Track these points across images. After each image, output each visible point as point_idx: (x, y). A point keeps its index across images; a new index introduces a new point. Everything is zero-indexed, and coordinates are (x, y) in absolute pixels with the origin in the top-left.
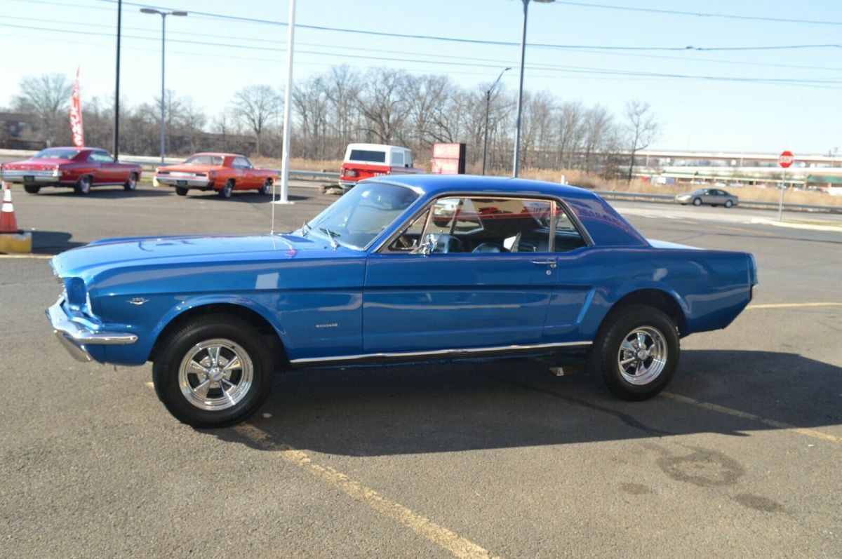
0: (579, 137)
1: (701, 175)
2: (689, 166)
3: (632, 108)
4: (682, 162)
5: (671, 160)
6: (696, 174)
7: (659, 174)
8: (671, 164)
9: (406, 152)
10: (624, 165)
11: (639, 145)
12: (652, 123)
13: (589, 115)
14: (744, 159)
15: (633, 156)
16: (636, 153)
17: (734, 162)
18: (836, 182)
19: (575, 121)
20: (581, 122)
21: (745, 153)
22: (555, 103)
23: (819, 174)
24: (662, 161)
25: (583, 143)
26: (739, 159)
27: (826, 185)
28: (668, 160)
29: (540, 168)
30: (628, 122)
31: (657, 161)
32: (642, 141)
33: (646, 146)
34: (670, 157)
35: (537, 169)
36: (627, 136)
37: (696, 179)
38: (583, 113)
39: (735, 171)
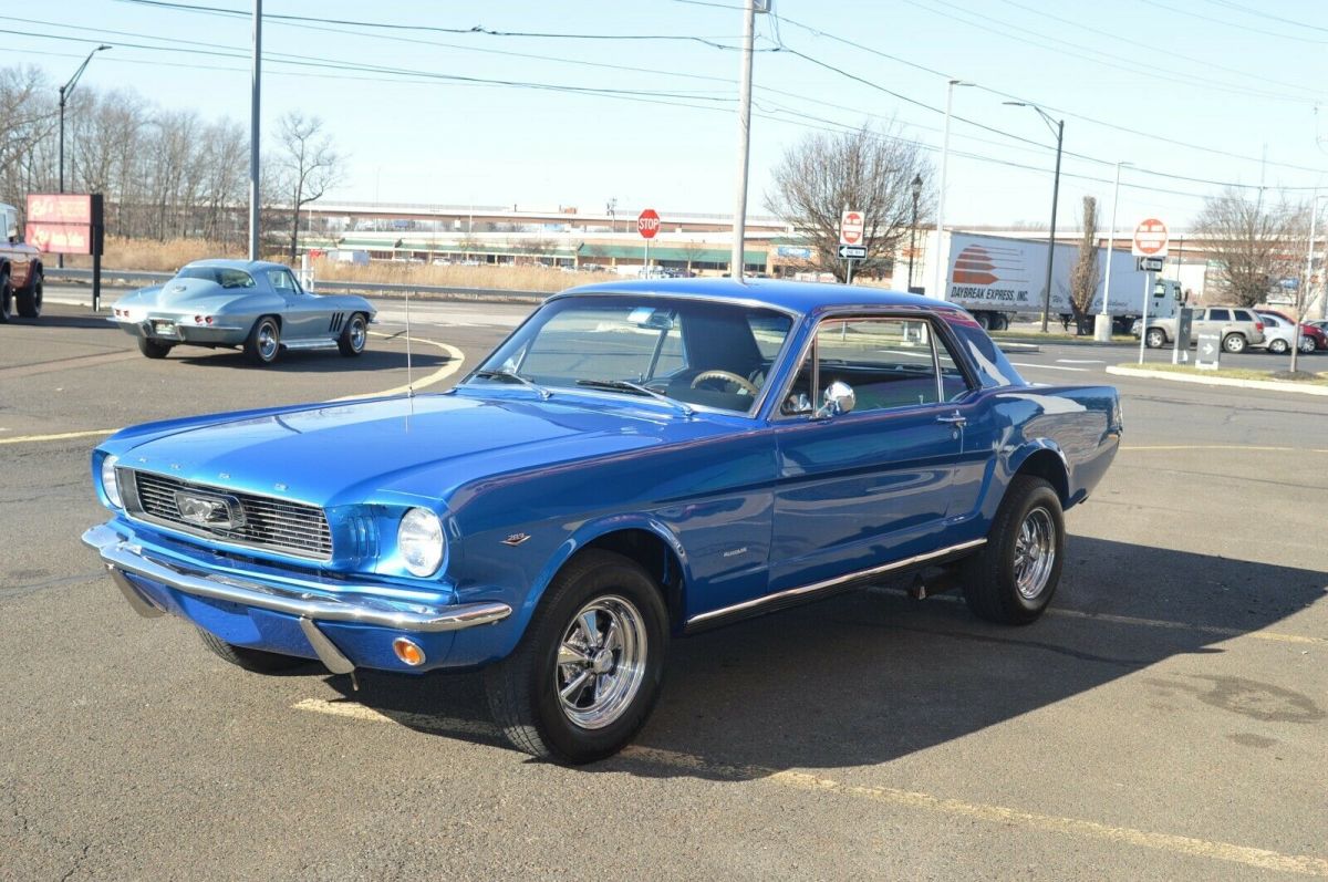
0: (194, 179)
1: (407, 246)
2: (379, 230)
3: (290, 125)
4: (369, 223)
5: (352, 220)
6: (399, 244)
7: (335, 245)
8: (349, 228)
9: (9, 211)
10: (280, 229)
11: (306, 193)
12: (326, 154)
13: (210, 136)
14: (474, 217)
15: (297, 212)
16: (302, 207)
17: (457, 224)
18: (623, 256)
19: (186, 146)
20: (197, 150)
21: (474, 208)
22: (146, 112)
23: (599, 243)
24: (332, 220)
25: (202, 189)
26: (468, 217)
27: (607, 261)
28: (346, 220)
29: (128, 237)
30: (285, 153)
31: (325, 222)
32: (310, 187)
33: (319, 195)
34: (349, 214)
35: (124, 238)
36: (284, 178)
37: (399, 254)
38: (202, 132)
39: (468, 240)
